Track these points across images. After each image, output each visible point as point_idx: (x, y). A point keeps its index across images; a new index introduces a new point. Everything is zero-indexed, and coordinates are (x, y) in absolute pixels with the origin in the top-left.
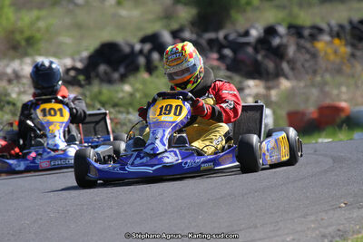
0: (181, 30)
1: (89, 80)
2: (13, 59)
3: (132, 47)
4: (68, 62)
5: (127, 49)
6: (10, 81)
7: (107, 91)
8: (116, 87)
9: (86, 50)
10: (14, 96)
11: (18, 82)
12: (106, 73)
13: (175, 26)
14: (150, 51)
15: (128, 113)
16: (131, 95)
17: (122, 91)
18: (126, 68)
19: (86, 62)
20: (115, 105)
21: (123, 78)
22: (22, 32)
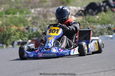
1: (85, 14)
3: (100, 4)
4: (79, 8)
5: (98, 5)
7: (91, 18)
8: (94, 17)
12: (91, 12)
14: (106, 5)
15: (97, 25)
16: (98, 19)
17: (96, 18)
18: (98, 11)
19: (85, 8)
20: (94, 22)
21: (96, 14)
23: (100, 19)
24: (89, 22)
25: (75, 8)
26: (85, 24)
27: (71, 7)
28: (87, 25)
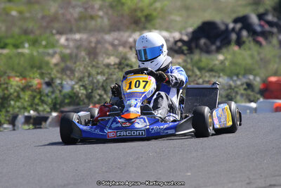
0: (266, 13)
1: (191, 51)
2: (134, 31)
3: (227, 26)
4: (177, 35)
5: (223, 27)
6: (131, 48)
7: (205, 59)
8: (212, 56)
9: (191, 26)
10: (133, 60)
12: (205, 44)
13: (261, 10)
14: (241, 29)
15: (219, 77)
16: (222, 62)
17: (217, 59)
18: (221, 42)
19: (190, 36)
20: (211, 70)
21: (218, 50)
22: (142, 10)
23: (227, 63)
24: (200, 69)
26: (190, 73)
28: (196, 76)
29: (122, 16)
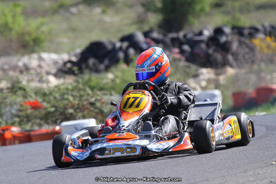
0: (151, 31)
1: (81, 71)
2: (23, 55)
3: (114, 45)
4: (65, 57)
5: (110, 47)
6: (21, 72)
7: (95, 78)
8: (103, 75)
9: (79, 47)
10: (24, 83)
11: (28, 73)
12: (94, 64)
13: (146, 28)
14: (128, 48)
15: (111, 95)
16: (113, 81)
17: (107, 78)
18: (110, 60)
19: (79, 57)
20: (101, 89)
21: (107, 69)
22: (30, 34)
23: (118, 81)
24: (92, 88)
25: (54, 56)
26: (82, 93)
27: (45, 55)
28: (88, 95)
29: (11, 40)
